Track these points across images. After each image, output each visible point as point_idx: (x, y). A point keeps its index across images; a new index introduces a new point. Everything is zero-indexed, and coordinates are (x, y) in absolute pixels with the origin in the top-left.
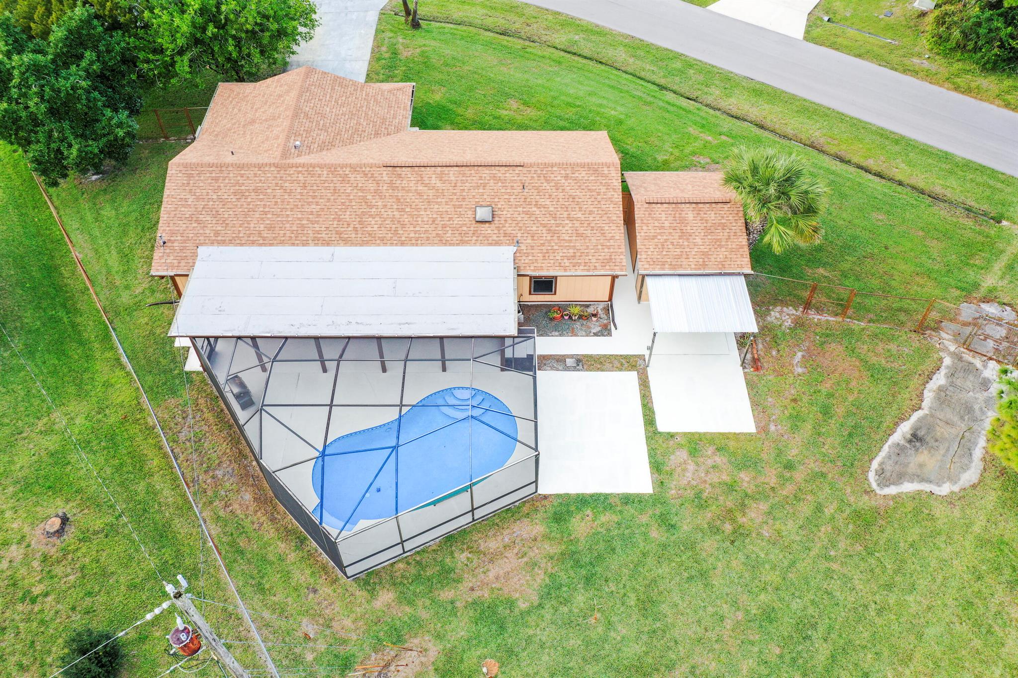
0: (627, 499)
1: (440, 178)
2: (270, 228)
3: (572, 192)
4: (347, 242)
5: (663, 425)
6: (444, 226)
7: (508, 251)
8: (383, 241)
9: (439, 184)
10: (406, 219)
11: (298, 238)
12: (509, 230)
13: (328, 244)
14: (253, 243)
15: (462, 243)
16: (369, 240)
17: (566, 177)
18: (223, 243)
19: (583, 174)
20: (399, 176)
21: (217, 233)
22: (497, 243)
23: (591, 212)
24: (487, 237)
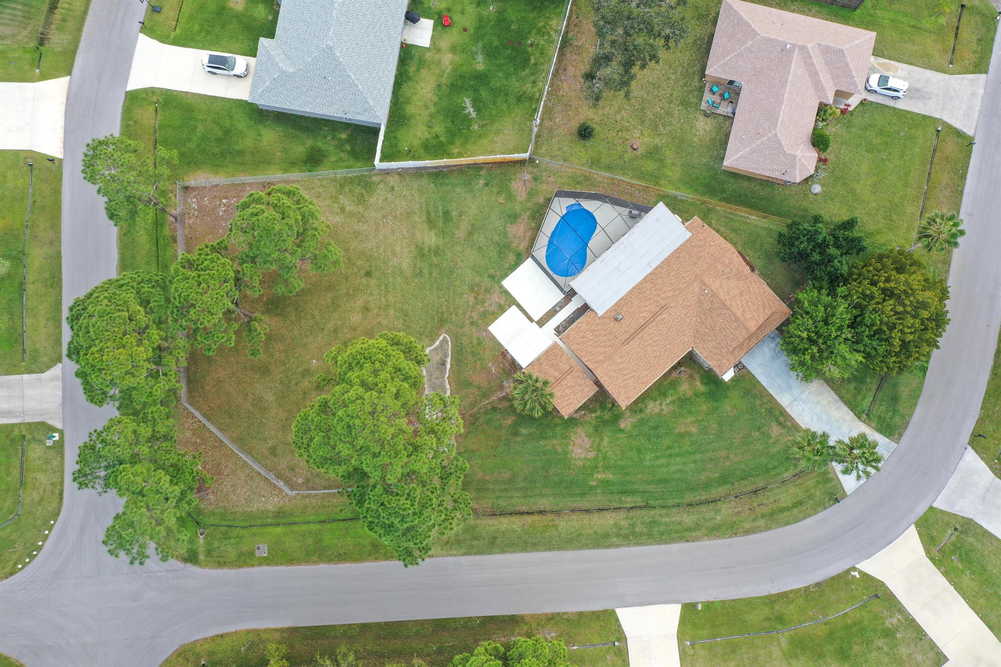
0: (506, 275)
1: (645, 317)
2: (678, 257)
3: (598, 349)
4: (651, 274)
5: (514, 308)
6: (627, 304)
7: (600, 313)
8: (640, 283)
9: (643, 315)
10: (641, 296)
11: (667, 262)
12: (606, 320)
13: (656, 268)
14: (678, 249)
15: (616, 304)
16: (645, 280)
17: (605, 352)
18: (687, 241)
19: (601, 357)
20: (658, 306)
21: (692, 242)
22: (606, 313)
23: (587, 347)
24: (611, 312)
